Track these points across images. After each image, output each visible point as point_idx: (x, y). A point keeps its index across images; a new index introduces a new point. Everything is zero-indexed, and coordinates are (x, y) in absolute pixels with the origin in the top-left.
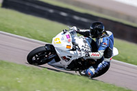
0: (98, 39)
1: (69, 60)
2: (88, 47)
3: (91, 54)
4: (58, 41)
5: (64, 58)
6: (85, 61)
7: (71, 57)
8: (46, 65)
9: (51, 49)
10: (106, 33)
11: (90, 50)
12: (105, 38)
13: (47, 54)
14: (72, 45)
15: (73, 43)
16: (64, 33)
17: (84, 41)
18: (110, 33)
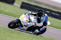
0: (41, 17)
1: (27, 26)
2: (36, 21)
3: (37, 24)
4: (22, 18)
5: (25, 25)
6: (35, 27)
7: (28, 25)
8: (17, 29)
9: (19, 21)
10: (44, 15)
11: (37, 22)
12: (44, 17)
13: (17, 24)
14: (28, 20)
15: (29, 19)
16: (25, 14)
17: (34, 18)
18: (46, 15)
